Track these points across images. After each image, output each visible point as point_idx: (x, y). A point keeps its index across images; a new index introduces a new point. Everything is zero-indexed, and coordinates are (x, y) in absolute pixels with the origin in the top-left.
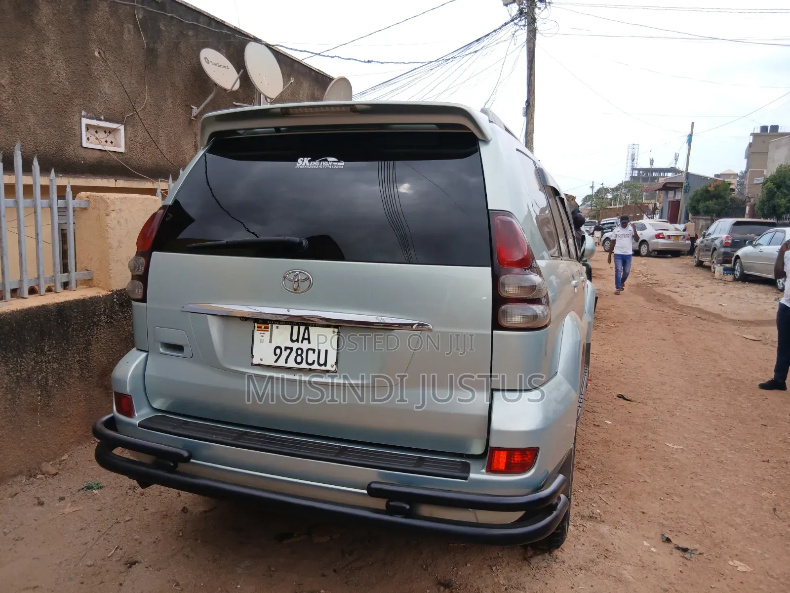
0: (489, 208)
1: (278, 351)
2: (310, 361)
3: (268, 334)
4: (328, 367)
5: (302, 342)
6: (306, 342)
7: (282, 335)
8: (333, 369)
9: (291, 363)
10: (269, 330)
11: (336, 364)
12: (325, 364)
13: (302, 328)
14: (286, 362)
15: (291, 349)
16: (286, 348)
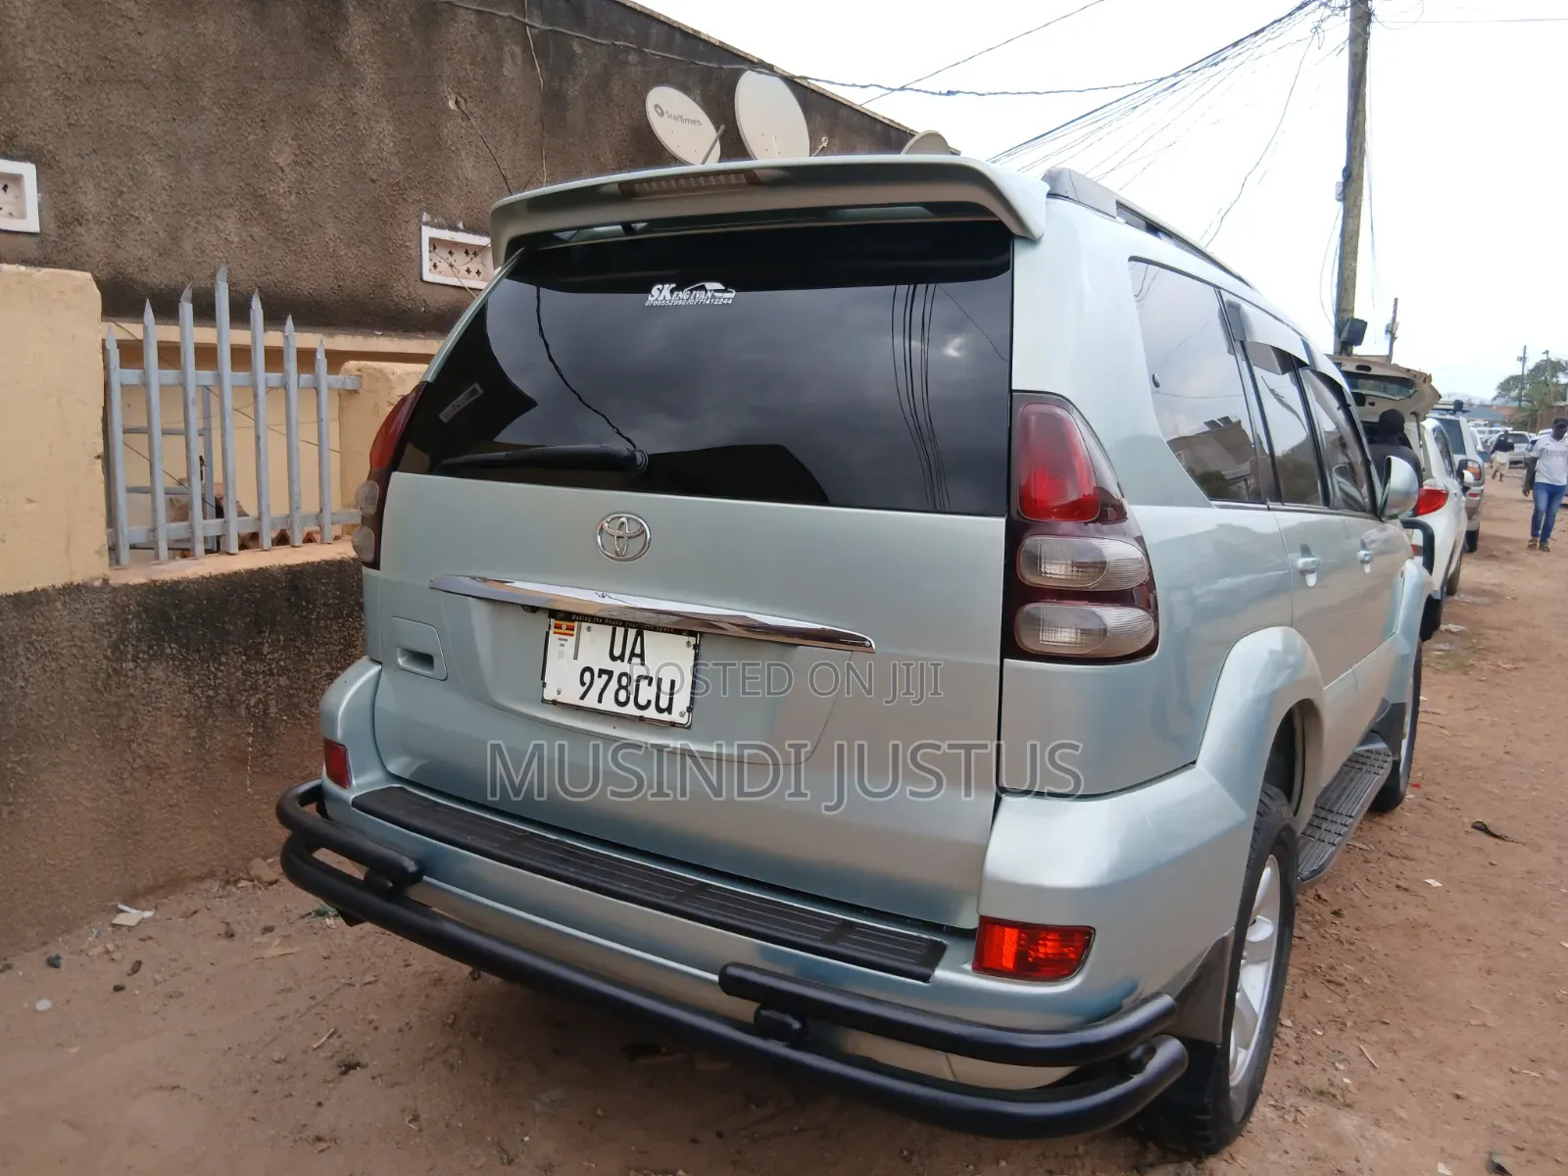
0: (1013, 388)
1: (587, 675)
2: (642, 701)
3: (572, 640)
4: (675, 717)
5: (630, 660)
6: (637, 660)
7: (594, 647)
8: (683, 720)
9: (609, 704)
10: (575, 633)
11: (690, 710)
12: (669, 710)
13: (632, 633)
14: (600, 701)
15: (610, 673)
16: (602, 672)
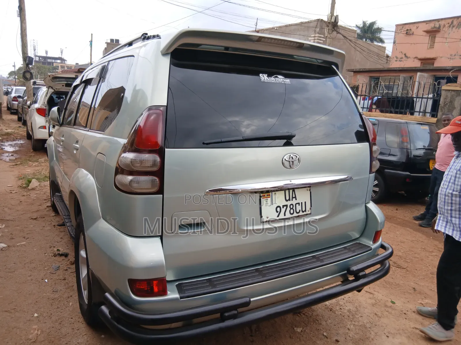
1: (278, 209)
2: (298, 211)
3: (269, 199)
4: (307, 212)
5: (292, 200)
6: (294, 199)
7: (279, 199)
8: (309, 212)
9: (288, 215)
11: (311, 209)
12: (305, 211)
13: (291, 191)
14: (285, 215)
15: (287, 206)
16: (283, 206)
